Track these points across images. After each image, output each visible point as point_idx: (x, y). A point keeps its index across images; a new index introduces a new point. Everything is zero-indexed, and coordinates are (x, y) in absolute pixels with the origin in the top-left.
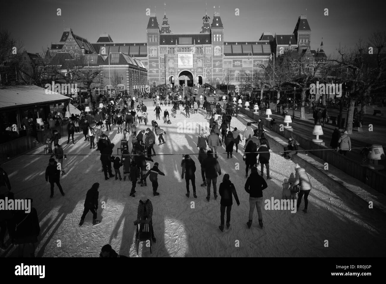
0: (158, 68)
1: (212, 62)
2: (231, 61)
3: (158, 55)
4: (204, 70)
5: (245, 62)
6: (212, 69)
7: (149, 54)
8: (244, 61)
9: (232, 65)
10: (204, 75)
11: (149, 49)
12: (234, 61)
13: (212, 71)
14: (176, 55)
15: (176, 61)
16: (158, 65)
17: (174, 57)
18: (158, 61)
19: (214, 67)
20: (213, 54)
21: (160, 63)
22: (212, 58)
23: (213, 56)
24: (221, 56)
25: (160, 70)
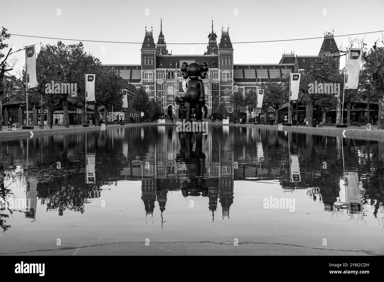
0: (154, 96)
1: (219, 89)
2: (243, 88)
3: (154, 80)
4: (209, 98)
6: (219, 98)
7: (143, 79)
8: (258, 88)
9: (244, 93)
10: (210, 105)
11: (143, 73)
12: (246, 89)
13: (219, 100)
14: (176, 80)
15: (176, 87)
16: (154, 92)
17: (174, 82)
18: (154, 87)
19: (221, 95)
20: (221, 80)
21: (157, 90)
22: (219, 85)
23: (221, 82)
24: (230, 82)
25: (156, 98)
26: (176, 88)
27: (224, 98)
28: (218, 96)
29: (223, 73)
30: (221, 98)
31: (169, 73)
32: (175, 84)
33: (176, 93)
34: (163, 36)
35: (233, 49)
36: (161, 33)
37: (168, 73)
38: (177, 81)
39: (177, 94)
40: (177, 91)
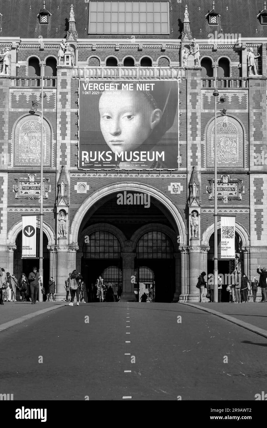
14: (64, 83)
15: (64, 123)
17: (52, 97)
26: (64, 129)
31: (34, 64)
32: (59, 105)
33: (64, 156)
37: (24, 62)
38: (69, 87)
39: (68, 160)
40: (69, 147)
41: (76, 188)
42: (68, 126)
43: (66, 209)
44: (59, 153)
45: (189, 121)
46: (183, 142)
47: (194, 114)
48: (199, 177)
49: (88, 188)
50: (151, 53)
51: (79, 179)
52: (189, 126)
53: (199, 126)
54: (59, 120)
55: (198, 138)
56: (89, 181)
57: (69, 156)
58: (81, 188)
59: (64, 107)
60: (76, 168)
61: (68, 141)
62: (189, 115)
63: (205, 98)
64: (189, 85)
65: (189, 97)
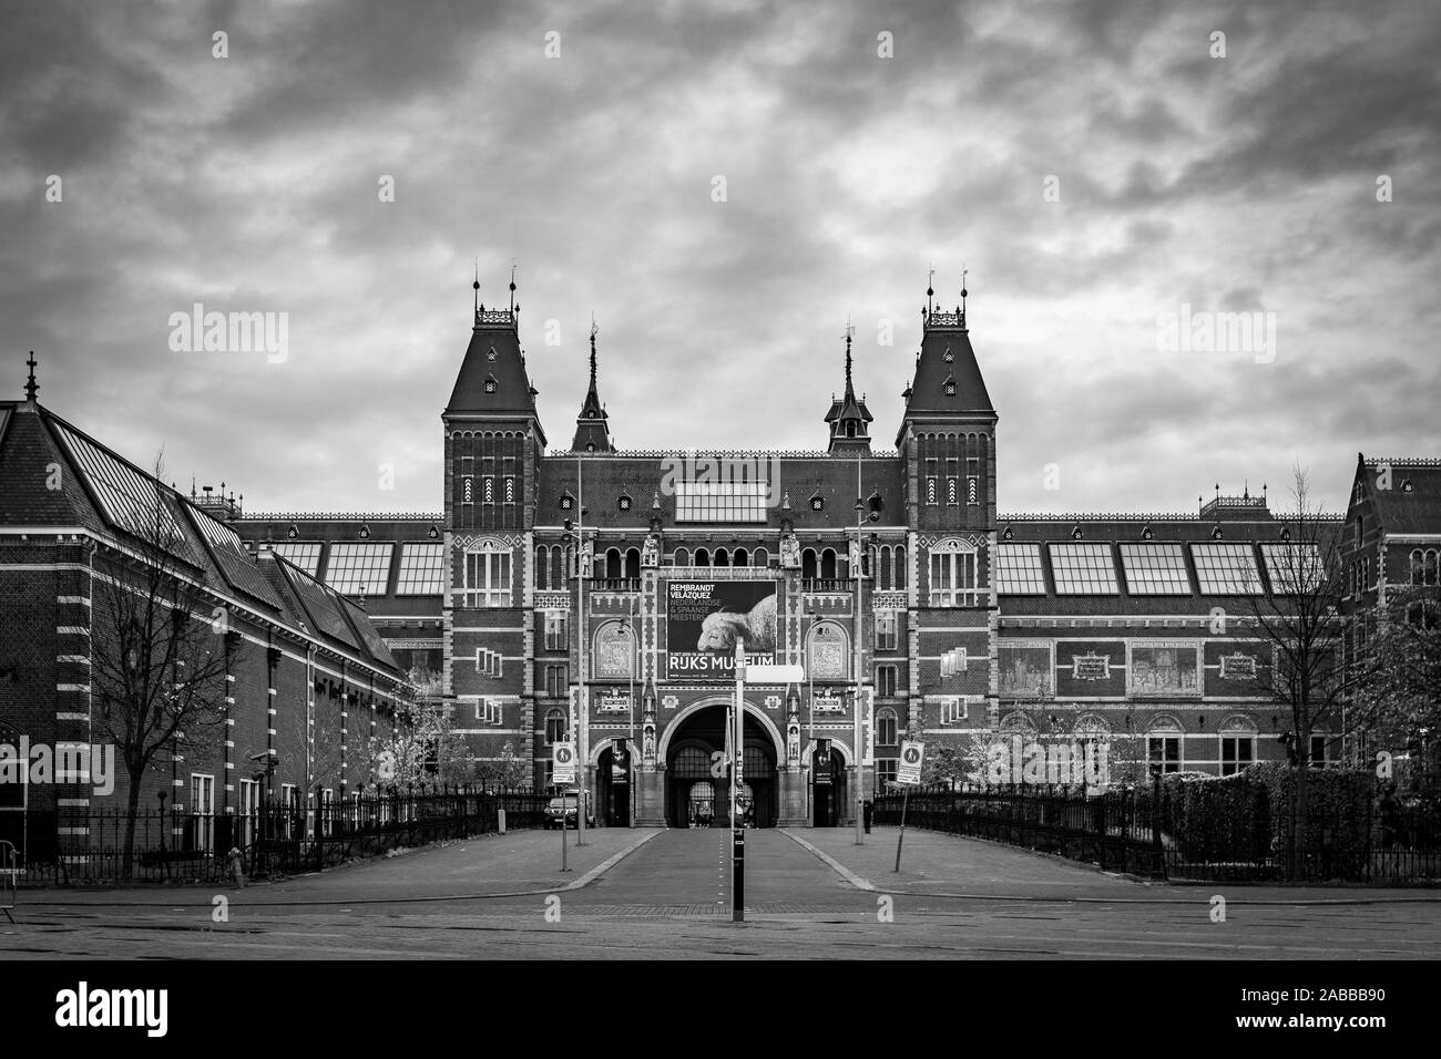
0: (519, 690)
1: (914, 647)
2: (1047, 651)
3: (519, 597)
4: (858, 702)
5: (1140, 655)
6: (914, 703)
7: (457, 591)
8: (1135, 651)
9: (1051, 678)
11: (458, 554)
12: (1065, 653)
13: (913, 714)
14: (649, 585)
15: (650, 631)
16: (521, 665)
17: (637, 601)
18: (521, 636)
19: (925, 689)
20: (923, 596)
21: (536, 654)
22: (912, 625)
23: (923, 609)
24: (978, 609)
25: (530, 704)
26: (650, 638)
27: (939, 705)
28: (903, 693)
29: (936, 557)
30: (923, 705)
31: (613, 556)
32: (645, 610)
33: (650, 667)
34: (604, 412)
35: (993, 413)
36: (592, 396)
37: (602, 556)
38: (655, 590)
39: (655, 671)
40: (655, 657)
41: (664, 702)
42: (655, 633)
43: (654, 726)
44: (645, 663)
45: (788, 627)
46: (782, 651)
47: (793, 620)
48: (799, 689)
49: (677, 702)
50: (746, 543)
51: (667, 693)
52: (788, 634)
53: (799, 634)
54: (644, 627)
55: (798, 647)
56: (677, 694)
57: (656, 668)
58: (670, 703)
59: (650, 612)
60: (663, 681)
61: (654, 650)
62: (788, 620)
63: (806, 601)
64: (787, 588)
65: (788, 601)
